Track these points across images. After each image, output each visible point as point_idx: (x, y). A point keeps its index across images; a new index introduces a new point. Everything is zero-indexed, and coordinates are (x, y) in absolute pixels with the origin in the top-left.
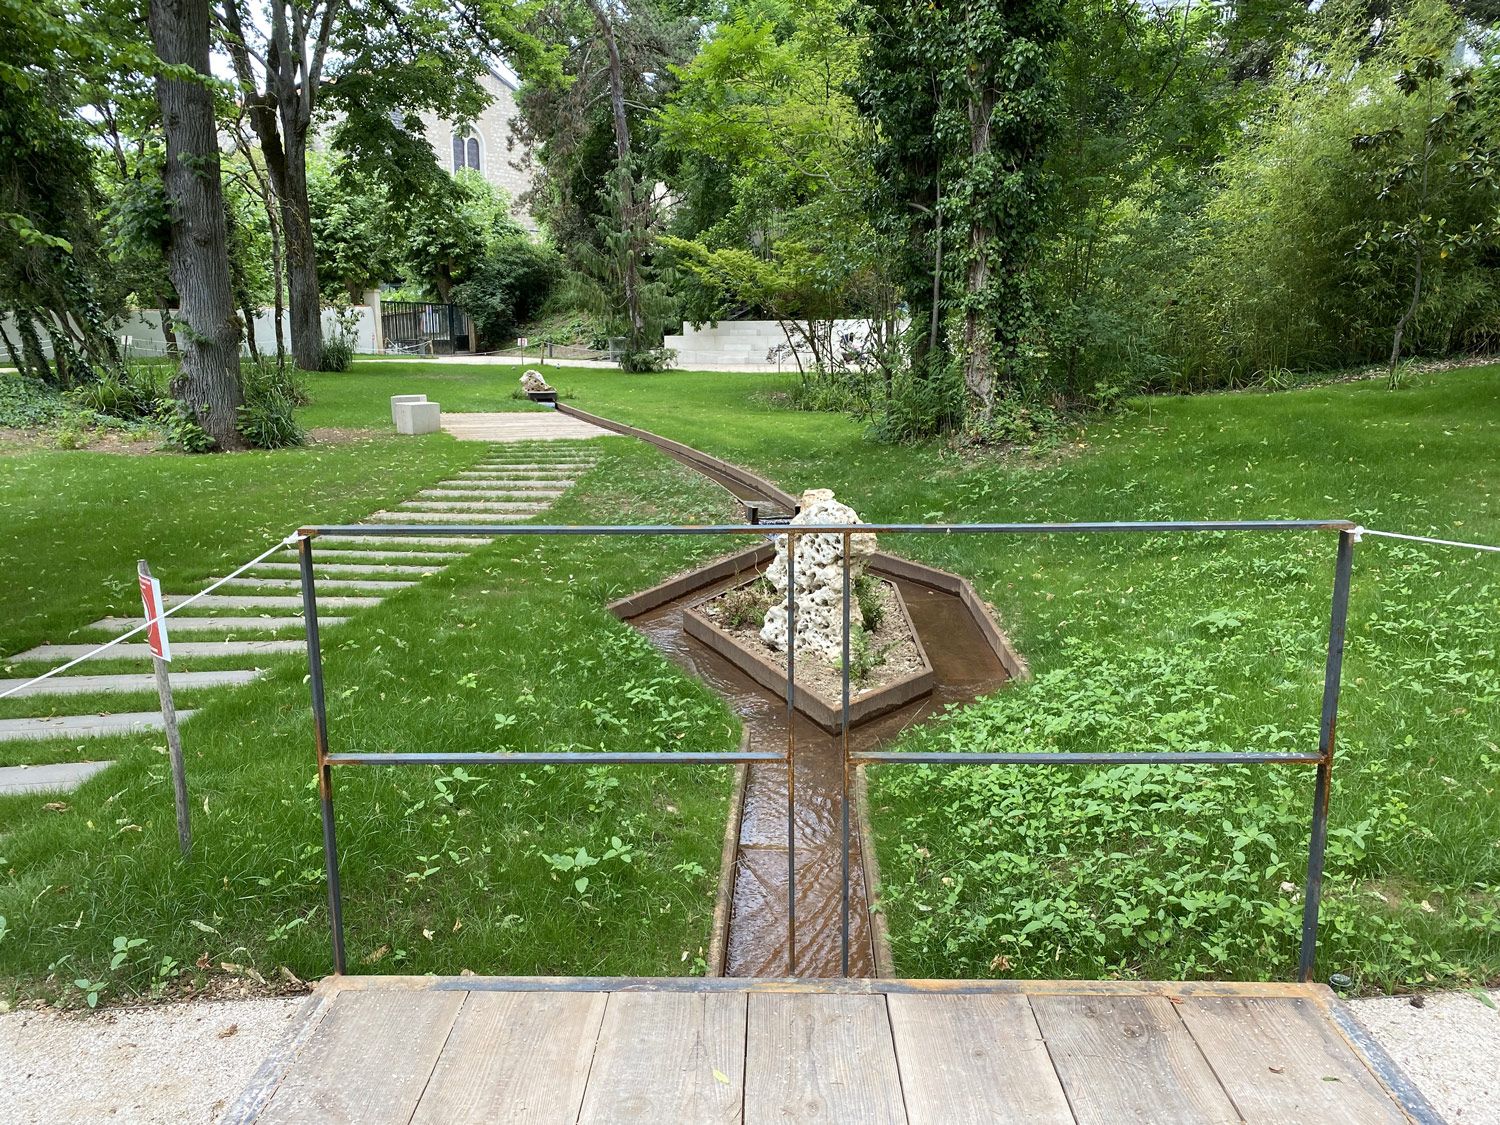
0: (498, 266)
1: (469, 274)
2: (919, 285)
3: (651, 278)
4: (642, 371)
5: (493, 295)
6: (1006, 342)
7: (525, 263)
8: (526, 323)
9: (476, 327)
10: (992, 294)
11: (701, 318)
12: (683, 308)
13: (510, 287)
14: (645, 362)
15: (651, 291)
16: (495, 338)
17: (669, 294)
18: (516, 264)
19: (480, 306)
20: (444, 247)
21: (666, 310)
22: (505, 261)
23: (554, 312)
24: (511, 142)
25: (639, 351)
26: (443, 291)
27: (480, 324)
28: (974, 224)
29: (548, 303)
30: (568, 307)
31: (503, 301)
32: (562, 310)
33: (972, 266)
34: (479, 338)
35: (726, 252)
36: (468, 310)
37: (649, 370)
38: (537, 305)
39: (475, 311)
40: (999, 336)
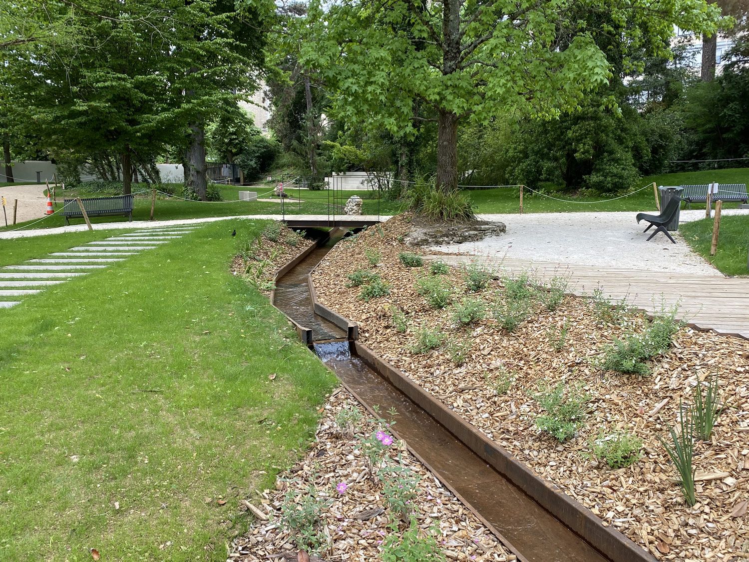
0: (254, 148)
1: (241, 151)
2: (395, 159)
3: (320, 155)
4: (316, 190)
5: (251, 160)
6: (411, 173)
7: (265, 147)
8: (264, 173)
9: (244, 174)
10: (406, 161)
11: (339, 171)
12: (332, 167)
13: (257, 157)
14: (317, 186)
15: (320, 160)
16: (252, 178)
17: (327, 161)
18: (261, 147)
19: (246, 165)
20: (231, 140)
21: (326, 167)
22: (256, 146)
23: (276, 168)
24: (264, 99)
25: (315, 182)
26: (229, 159)
27: (246, 172)
28: (401, 144)
29: (274, 164)
30: (283, 166)
31: (256, 163)
32: (281, 167)
33: (401, 154)
34: (245, 179)
35: (347, 147)
36: (241, 167)
37: (319, 189)
38: (269, 165)
39: (243, 167)
40: (409, 171)
